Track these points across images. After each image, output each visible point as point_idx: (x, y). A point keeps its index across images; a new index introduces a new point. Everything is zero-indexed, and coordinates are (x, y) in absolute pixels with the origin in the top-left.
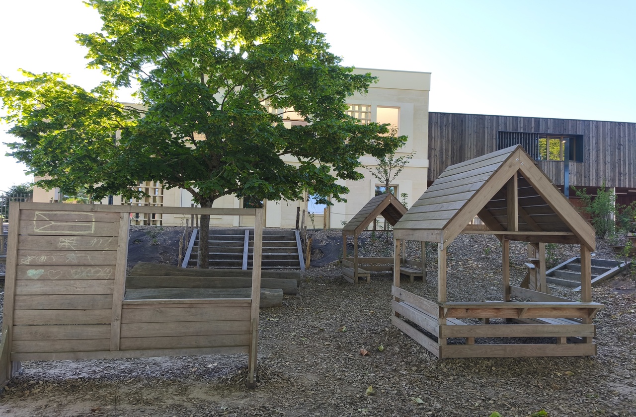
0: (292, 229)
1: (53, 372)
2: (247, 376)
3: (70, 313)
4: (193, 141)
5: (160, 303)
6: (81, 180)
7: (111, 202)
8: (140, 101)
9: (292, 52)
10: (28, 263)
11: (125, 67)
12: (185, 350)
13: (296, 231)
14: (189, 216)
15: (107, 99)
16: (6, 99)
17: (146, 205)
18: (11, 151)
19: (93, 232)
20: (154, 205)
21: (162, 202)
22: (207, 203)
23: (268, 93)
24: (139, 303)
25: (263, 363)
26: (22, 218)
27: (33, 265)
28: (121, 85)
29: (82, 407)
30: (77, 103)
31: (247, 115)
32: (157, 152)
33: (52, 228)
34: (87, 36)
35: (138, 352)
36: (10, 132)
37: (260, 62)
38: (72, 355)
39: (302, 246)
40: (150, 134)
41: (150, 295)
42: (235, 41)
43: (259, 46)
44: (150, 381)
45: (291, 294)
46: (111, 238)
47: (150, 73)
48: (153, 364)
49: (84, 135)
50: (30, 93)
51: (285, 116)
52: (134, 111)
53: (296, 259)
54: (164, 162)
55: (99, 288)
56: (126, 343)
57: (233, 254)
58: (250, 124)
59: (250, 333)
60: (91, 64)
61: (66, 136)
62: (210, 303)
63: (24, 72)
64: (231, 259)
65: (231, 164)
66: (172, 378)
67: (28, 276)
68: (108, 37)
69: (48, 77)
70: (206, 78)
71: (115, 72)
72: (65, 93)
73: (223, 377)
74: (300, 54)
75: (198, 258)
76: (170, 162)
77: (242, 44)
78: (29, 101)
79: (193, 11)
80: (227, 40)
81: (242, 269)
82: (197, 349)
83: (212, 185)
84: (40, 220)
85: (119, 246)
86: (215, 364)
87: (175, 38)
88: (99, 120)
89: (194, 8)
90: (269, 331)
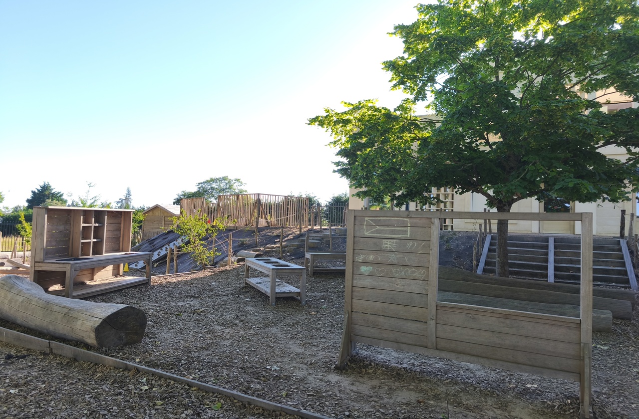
0: (614, 237)
1: (380, 356)
2: (579, 409)
3: (393, 307)
4: (487, 143)
5: (472, 309)
6: (388, 190)
7: (407, 208)
8: (433, 112)
9: (613, 21)
10: (361, 261)
11: (422, 82)
12: (501, 362)
13: (621, 241)
14: (482, 221)
15: (406, 115)
16: (333, 128)
17: (437, 210)
18: (336, 168)
19: (408, 236)
20: (445, 210)
21: (453, 207)
22: (505, 208)
23: (577, 77)
24: (452, 306)
25: (597, 398)
26: (356, 223)
27: (365, 263)
28: (418, 100)
29: (409, 396)
30: (384, 123)
31: (556, 106)
32: (452, 159)
33: (378, 232)
34: (391, 62)
35: (453, 354)
36: (337, 154)
37: (571, 43)
38: (395, 345)
39: (632, 259)
40: (446, 141)
41: (452, 299)
42: (537, 28)
43: (566, 25)
44: (468, 387)
45: (622, 319)
46: (424, 242)
47: (444, 83)
48: (467, 370)
49: (390, 150)
50: (349, 120)
51: (602, 100)
52: (430, 122)
53: (623, 275)
54: (459, 167)
55: (415, 287)
56: (442, 344)
57: (535, 263)
58: (559, 116)
59: (582, 359)
60: (395, 86)
61: (377, 152)
62: (528, 316)
63: (345, 103)
64: (533, 269)
65: (535, 163)
66: (489, 389)
67: (361, 272)
68: (408, 59)
69: (362, 104)
70: (501, 75)
71: (413, 89)
72: (375, 116)
73: (548, 402)
74: (625, 20)
75: (497, 265)
76: (465, 167)
77: (547, 28)
78: (349, 127)
79: (487, 10)
80: (528, 29)
81: (547, 281)
82: (515, 365)
83: (514, 187)
84: (369, 225)
85: (431, 250)
86: (536, 386)
87: (471, 42)
88: (401, 135)
89: (488, 7)
90: (598, 360)
